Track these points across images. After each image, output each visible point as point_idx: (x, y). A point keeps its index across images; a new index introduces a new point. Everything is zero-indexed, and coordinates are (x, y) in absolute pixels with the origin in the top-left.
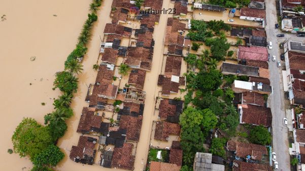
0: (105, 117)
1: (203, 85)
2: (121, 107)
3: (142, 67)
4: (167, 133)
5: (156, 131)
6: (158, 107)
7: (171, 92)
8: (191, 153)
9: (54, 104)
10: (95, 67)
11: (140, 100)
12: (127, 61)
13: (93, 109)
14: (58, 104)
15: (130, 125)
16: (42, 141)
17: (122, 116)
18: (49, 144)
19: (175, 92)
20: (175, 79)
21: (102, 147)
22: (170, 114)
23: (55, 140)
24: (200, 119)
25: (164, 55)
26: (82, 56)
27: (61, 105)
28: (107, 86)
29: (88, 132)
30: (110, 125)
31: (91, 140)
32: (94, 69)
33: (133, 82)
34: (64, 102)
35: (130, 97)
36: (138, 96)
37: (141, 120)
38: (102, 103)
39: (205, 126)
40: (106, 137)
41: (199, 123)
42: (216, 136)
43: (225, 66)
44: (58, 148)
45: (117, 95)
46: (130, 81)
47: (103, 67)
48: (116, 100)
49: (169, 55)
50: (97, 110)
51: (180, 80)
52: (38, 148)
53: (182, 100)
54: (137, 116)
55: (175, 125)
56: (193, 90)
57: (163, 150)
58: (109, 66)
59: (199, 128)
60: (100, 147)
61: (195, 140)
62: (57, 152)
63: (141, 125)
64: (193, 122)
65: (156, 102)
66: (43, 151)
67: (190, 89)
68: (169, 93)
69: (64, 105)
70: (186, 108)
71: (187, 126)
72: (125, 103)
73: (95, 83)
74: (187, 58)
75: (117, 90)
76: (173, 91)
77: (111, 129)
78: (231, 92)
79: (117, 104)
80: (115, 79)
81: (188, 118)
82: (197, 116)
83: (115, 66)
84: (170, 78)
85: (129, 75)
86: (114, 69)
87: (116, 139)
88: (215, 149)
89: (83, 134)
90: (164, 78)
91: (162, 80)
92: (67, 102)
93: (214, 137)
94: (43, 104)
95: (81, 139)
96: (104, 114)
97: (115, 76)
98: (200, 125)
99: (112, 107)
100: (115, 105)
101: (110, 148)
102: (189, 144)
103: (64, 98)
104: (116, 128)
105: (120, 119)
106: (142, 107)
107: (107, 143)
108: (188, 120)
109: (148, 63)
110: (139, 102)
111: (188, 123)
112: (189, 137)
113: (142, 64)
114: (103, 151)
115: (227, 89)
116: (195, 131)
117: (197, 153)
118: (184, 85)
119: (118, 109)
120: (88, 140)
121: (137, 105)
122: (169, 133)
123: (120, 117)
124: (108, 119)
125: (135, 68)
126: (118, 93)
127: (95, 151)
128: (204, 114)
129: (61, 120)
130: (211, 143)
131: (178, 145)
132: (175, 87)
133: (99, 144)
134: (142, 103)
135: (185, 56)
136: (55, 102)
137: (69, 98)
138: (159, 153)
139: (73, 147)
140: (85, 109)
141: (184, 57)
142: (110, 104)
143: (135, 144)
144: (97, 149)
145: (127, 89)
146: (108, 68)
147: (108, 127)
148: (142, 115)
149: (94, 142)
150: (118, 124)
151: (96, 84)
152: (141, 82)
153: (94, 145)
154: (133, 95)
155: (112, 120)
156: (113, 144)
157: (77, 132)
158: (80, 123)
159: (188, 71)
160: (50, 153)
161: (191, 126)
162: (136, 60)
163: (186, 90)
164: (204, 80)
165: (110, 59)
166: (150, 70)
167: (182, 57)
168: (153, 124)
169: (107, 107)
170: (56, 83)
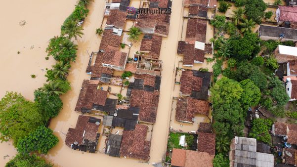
0: (111, 92)
1: (238, 51)
2: (132, 80)
3: (158, 32)
4: (192, 112)
5: (178, 110)
6: (178, 80)
7: (195, 61)
8: (227, 138)
9: (46, 76)
10: (99, 32)
11: (156, 70)
12: (138, 24)
13: (96, 82)
14: (51, 75)
15: (143, 101)
16: (29, 120)
17: (133, 91)
18: (38, 124)
19: (200, 61)
20: (200, 46)
21: (107, 130)
22: (194, 88)
23: (47, 120)
24: (240, 92)
25: (185, 18)
26: (83, 19)
27: (56, 76)
28: (113, 53)
29: (89, 111)
30: (117, 103)
31: (93, 121)
32: (98, 34)
33: (146, 50)
34: (59, 72)
35: (143, 67)
36: (154, 66)
37: (158, 96)
38: (107, 75)
39: (245, 101)
40: (112, 117)
41: (239, 97)
42: (257, 116)
43: (263, 30)
44: (50, 131)
45: (126, 65)
46: (142, 48)
47: (108, 32)
48: (125, 72)
49: (191, 18)
50: (101, 84)
51: (206, 48)
52: (24, 130)
53: (209, 71)
54: (152, 91)
55: (202, 103)
56: (223, 60)
57: (188, 135)
58: (115, 30)
59: (239, 103)
60: (104, 130)
61: (234, 119)
62: (49, 136)
63: (158, 102)
64: (231, 95)
65: (176, 74)
66: (29, 134)
67: (220, 59)
68: (192, 63)
69: (59, 75)
70: (215, 81)
71: (221, 101)
72: (136, 75)
73: (98, 51)
74: (214, 21)
75: (126, 59)
76: (198, 60)
77: (118, 107)
78: (275, 60)
79: (126, 76)
80: (123, 46)
81: (222, 90)
82: (236, 88)
83: (123, 31)
84: (193, 45)
85: (141, 41)
86: (122, 35)
87: (126, 120)
88: (258, 133)
89: (83, 113)
90: (185, 44)
91: (182, 48)
92: (62, 73)
93: (254, 118)
94: (33, 76)
95: (81, 120)
96: (109, 88)
97: (123, 43)
98: (240, 100)
99: (120, 80)
100: (123, 77)
101: (118, 131)
102: (225, 126)
103: (58, 68)
104: (125, 107)
105: (130, 95)
106: (158, 80)
107: (114, 125)
108: (223, 93)
109: (165, 27)
110: (155, 74)
111: (223, 97)
112: (227, 115)
113: (157, 28)
114: (109, 136)
115: (267, 58)
116: (235, 106)
117: (236, 138)
118: (211, 53)
119: (127, 82)
120: (90, 121)
121: (152, 77)
122: (195, 113)
123: (131, 92)
124: (115, 95)
125: (149, 32)
126: (127, 63)
127: (98, 136)
128: (243, 86)
129: (55, 94)
130: (252, 126)
131: (207, 128)
132: (200, 55)
133: (103, 126)
134: (159, 75)
135: (210, 18)
136: (47, 72)
137: (65, 68)
138: (183, 138)
139: (70, 130)
140: (85, 83)
141: (209, 20)
142: (118, 77)
143: (150, 127)
144: (101, 132)
145: (139, 58)
146: (115, 33)
147: (115, 104)
148: (159, 90)
149: (97, 123)
150: (128, 101)
151: (100, 51)
152: (156, 49)
153: (97, 127)
154: (147, 65)
155: (120, 96)
156: (121, 126)
157: (75, 110)
158: (80, 100)
159: (215, 37)
160: (39, 135)
161: (228, 101)
162: (151, 22)
163: (214, 59)
164: (240, 45)
165: (117, 22)
166: (167, 35)
167: (207, 20)
168: (173, 102)
169: (113, 80)
170: (49, 49)
